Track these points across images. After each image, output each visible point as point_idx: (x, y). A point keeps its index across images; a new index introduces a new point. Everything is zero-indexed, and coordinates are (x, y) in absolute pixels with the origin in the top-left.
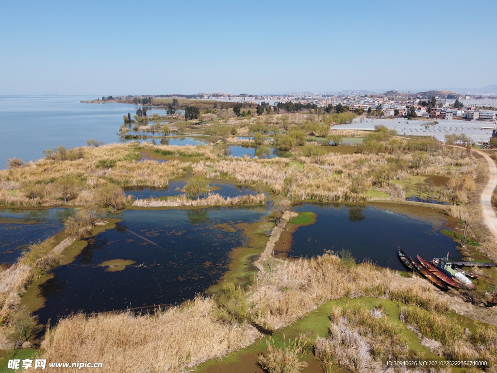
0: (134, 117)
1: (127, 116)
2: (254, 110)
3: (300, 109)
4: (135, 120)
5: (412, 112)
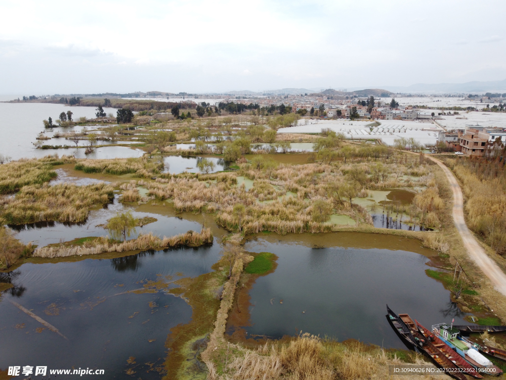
0: (58, 121)
1: (48, 121)
2: (194, 111)
3: (243, 110)
4: (57, 124)
5: (354, 113)
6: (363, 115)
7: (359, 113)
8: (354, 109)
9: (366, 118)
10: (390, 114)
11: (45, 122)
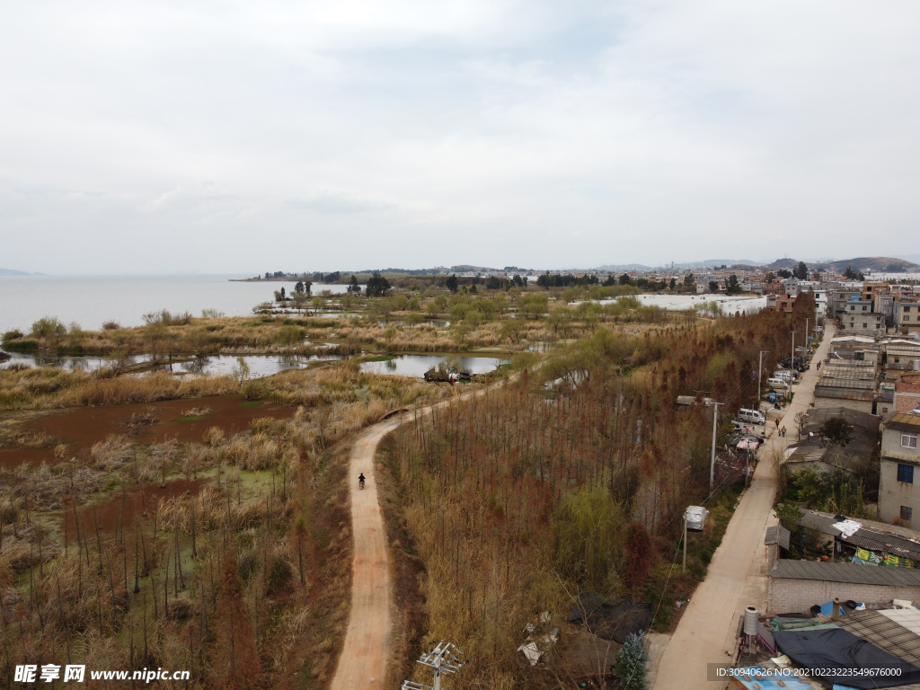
0: (292, 294)
1: (280, 292)
4: (292, 298)
5: (732, 285)
6: (750, 289)
7: (742, 286)
8: (733, 279)
9: (754, 293)
10: (791, 287)
11: (276, 293)
